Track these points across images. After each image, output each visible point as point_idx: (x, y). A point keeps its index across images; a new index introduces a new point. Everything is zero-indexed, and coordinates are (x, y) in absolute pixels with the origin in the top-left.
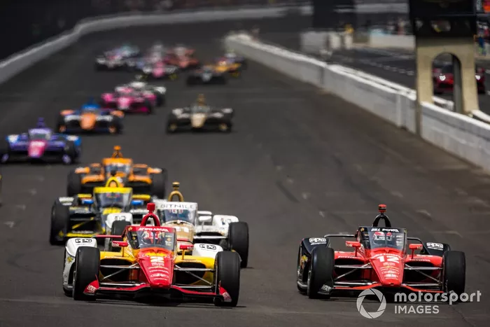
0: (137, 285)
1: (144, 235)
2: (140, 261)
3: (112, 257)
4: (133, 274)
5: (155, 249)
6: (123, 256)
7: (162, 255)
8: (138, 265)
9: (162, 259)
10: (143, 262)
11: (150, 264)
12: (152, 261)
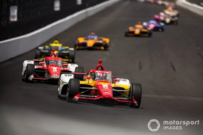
0: (95, 96)
1: (98, 74)
2: (97, 86)
3: (84, 84)
4: (93, 92)
5: (104, 81)
6: (88, 83)
7: (107, 83)
8: (96, 88)
9: (107, 85)
10: (99, 86)
11: (102, 88)
12: (103, 86)
